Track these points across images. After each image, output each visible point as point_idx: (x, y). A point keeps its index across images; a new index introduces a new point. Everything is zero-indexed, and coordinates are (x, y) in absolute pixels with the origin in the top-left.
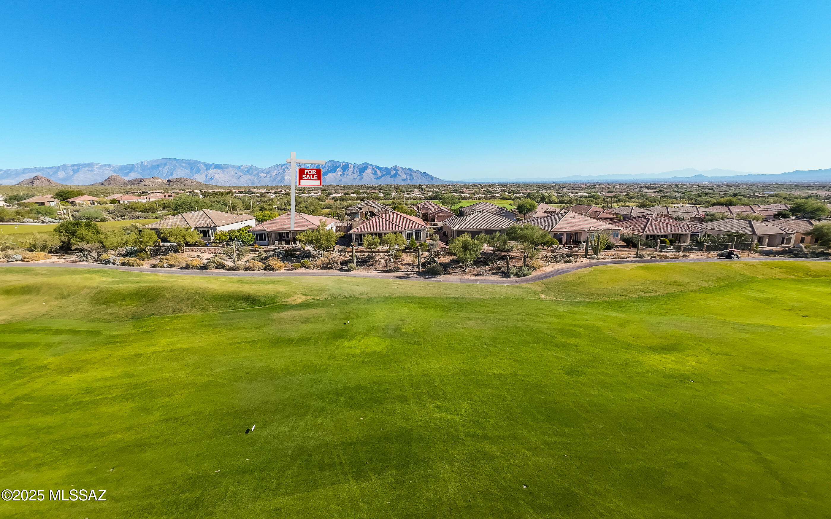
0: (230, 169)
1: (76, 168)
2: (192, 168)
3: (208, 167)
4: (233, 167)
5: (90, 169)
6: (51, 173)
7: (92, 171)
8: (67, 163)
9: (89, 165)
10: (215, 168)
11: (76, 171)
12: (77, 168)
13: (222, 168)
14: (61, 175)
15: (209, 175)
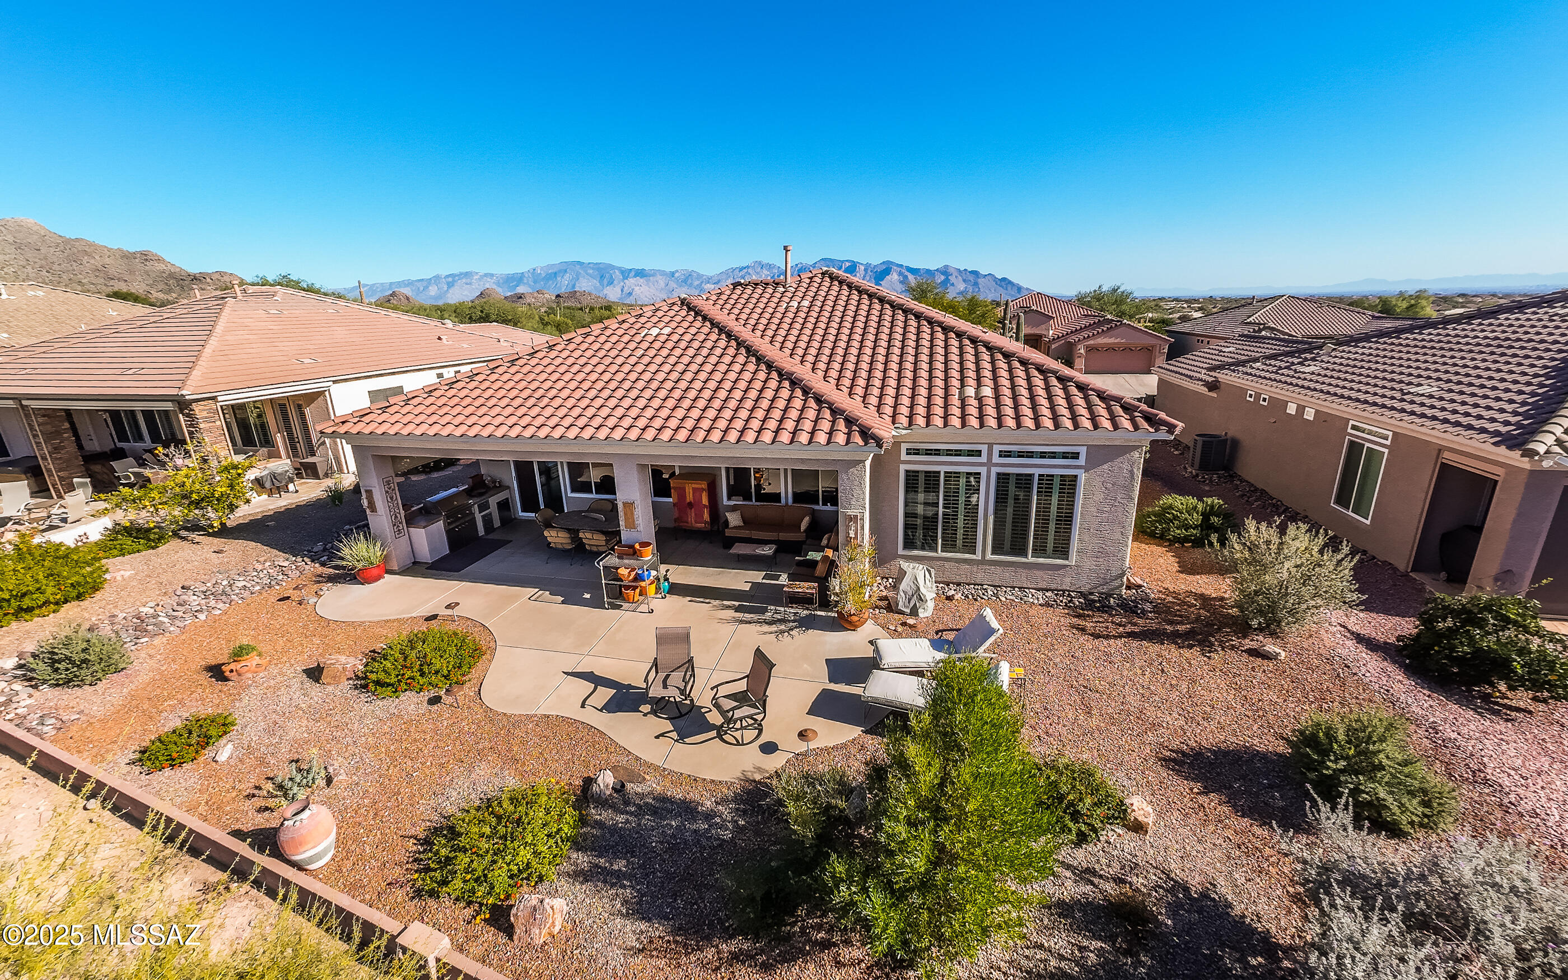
0: (659, 277)
1: (450, 279)
2: (602, 277)
3: (626, 274)
4: (663, 273)
5: (468, 281)
6: (422, 289)
7: (470, 284)
8: (440, 273)
9: (467, 275)
10: (635, 276)
11: (450, 285)
12: (452, 280)
13: (646, 276)
14: (433, 291)
15: (626, 289)
